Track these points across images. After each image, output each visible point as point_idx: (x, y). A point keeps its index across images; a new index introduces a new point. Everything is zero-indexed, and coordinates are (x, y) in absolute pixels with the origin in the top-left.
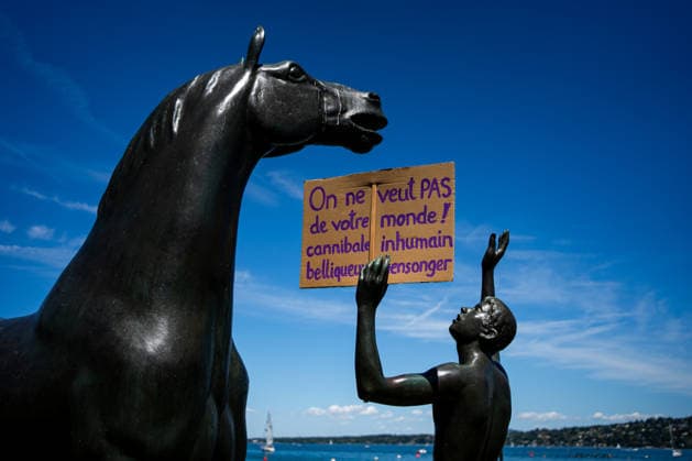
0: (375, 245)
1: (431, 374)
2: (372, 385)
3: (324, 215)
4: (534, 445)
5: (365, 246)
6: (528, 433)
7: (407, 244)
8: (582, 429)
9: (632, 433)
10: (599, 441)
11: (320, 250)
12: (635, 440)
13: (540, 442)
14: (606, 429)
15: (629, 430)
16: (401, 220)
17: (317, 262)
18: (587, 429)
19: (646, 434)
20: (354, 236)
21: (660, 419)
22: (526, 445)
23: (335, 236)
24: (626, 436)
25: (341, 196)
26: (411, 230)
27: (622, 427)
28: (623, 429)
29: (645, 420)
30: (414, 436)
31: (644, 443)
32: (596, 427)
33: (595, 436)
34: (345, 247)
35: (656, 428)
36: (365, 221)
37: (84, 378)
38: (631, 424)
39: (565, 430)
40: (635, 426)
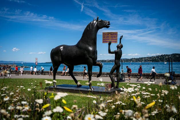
0: (110, 39)
1: (115, 51)
2: (110, 52)
3: (105, 36)
4: (132, 62)
5: (109, 39)
6: (130, 59)
7: (113, 39)
8: (144, 58)
9: (157, 58)
10: (148, 61)
11: (104, 39)
12: (157, 60)
13: (133, 61)
14: (150, 58)
15: (156, 58)
16: (112, 37)
17: (104, 41)
18: (146, 58)
19: (160, 59)
20: (108, 38)
21: (164, 55)
22: (129, 62)
23: (106, 38)
24: (155, 59)
25: (107, 34)
26: (113, 38)
27: (154, 57)
28: (155, 58)
29: (160, 55)
30: (100, 60)
31: (160, 61)
32: (148, 57)
33: (147, 59)
34: (107, 39)
35: (163, 57)
36: (109, 37)
37: (86, 52)
38: (157, 56)
39: (140, 58)
40: (158, 57)
